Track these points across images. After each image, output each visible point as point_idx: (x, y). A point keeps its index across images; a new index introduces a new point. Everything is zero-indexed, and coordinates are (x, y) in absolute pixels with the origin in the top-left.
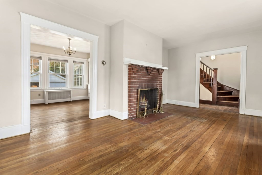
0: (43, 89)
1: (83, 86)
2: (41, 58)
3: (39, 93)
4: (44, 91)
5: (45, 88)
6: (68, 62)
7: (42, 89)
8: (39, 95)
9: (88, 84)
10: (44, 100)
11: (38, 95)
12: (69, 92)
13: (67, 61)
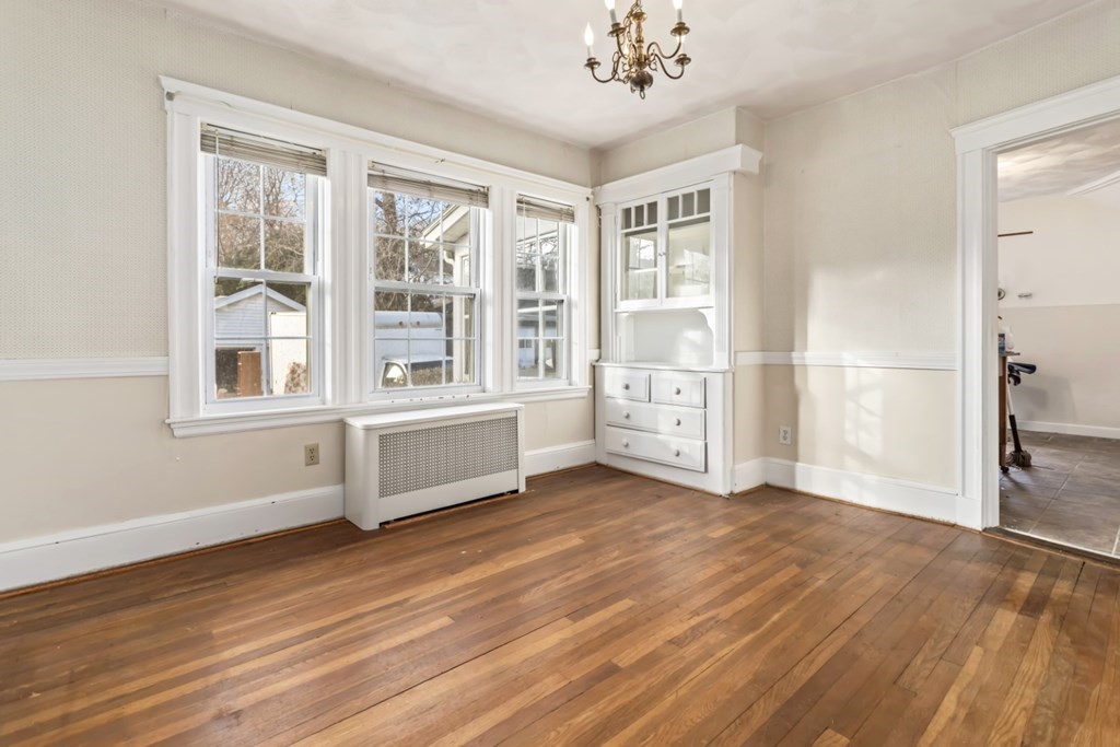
0: (337, 405)
1: (569, 376)
2: (323, 161)
3: (311, 442)
4: (342, 427)
5: (353, 401)
6: (486, 202)
7: (329, 405)
8: (312, 456)
9: (596, 358)
10: (344, 490)
11: (301, 456)
12: (509, 424)
13: (481, 196)
